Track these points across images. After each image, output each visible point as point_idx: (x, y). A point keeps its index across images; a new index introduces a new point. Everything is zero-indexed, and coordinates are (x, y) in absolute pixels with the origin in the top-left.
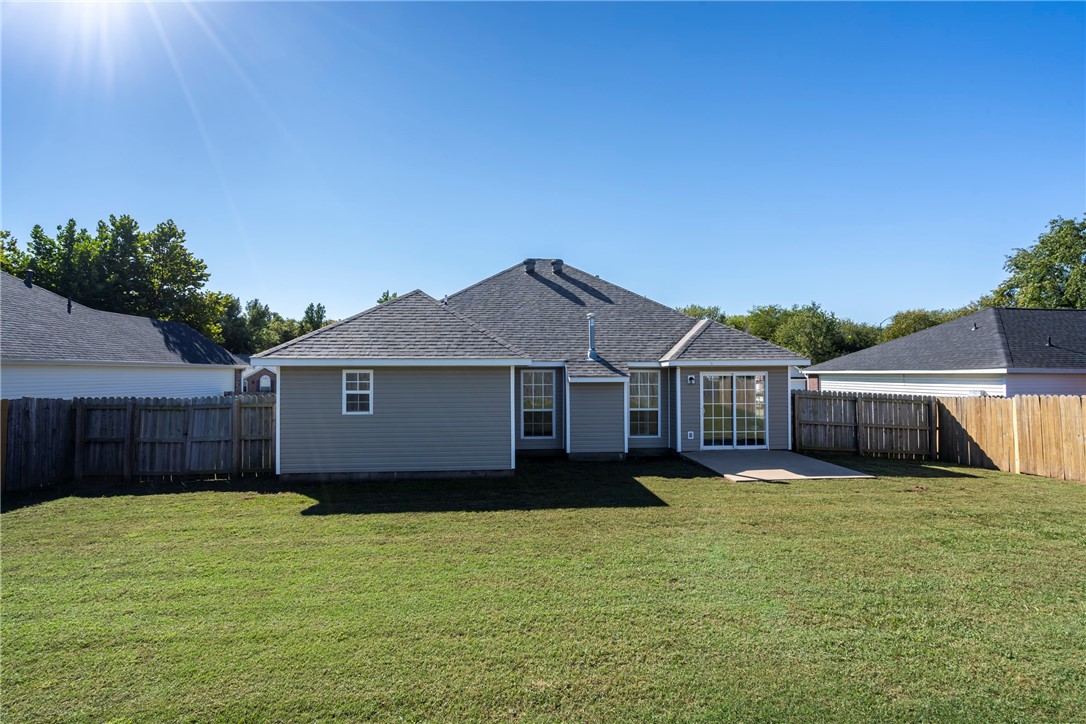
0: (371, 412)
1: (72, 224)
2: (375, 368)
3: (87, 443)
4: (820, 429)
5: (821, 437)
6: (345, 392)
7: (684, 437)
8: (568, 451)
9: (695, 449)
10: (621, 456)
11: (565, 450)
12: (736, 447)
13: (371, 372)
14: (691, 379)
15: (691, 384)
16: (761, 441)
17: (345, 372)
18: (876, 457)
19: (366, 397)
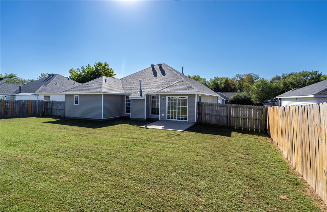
0: (78, 104)
1: (89, 65)
2: (79, 95)
3: (47, 109)
4: (213, 117)
5: (213, 119)
6: (75, 100)
7: (161, 116)
8: (131, 117)
9: (164, 119)
10: (144, 120)
11: (130, 117)
12: (177, 120)
13: (78, 96)
14: (163, 98)
15: (164, 100)
16: (186, 119)
17: (74, 96)
18: (237, 129)
19: (78, 101)
